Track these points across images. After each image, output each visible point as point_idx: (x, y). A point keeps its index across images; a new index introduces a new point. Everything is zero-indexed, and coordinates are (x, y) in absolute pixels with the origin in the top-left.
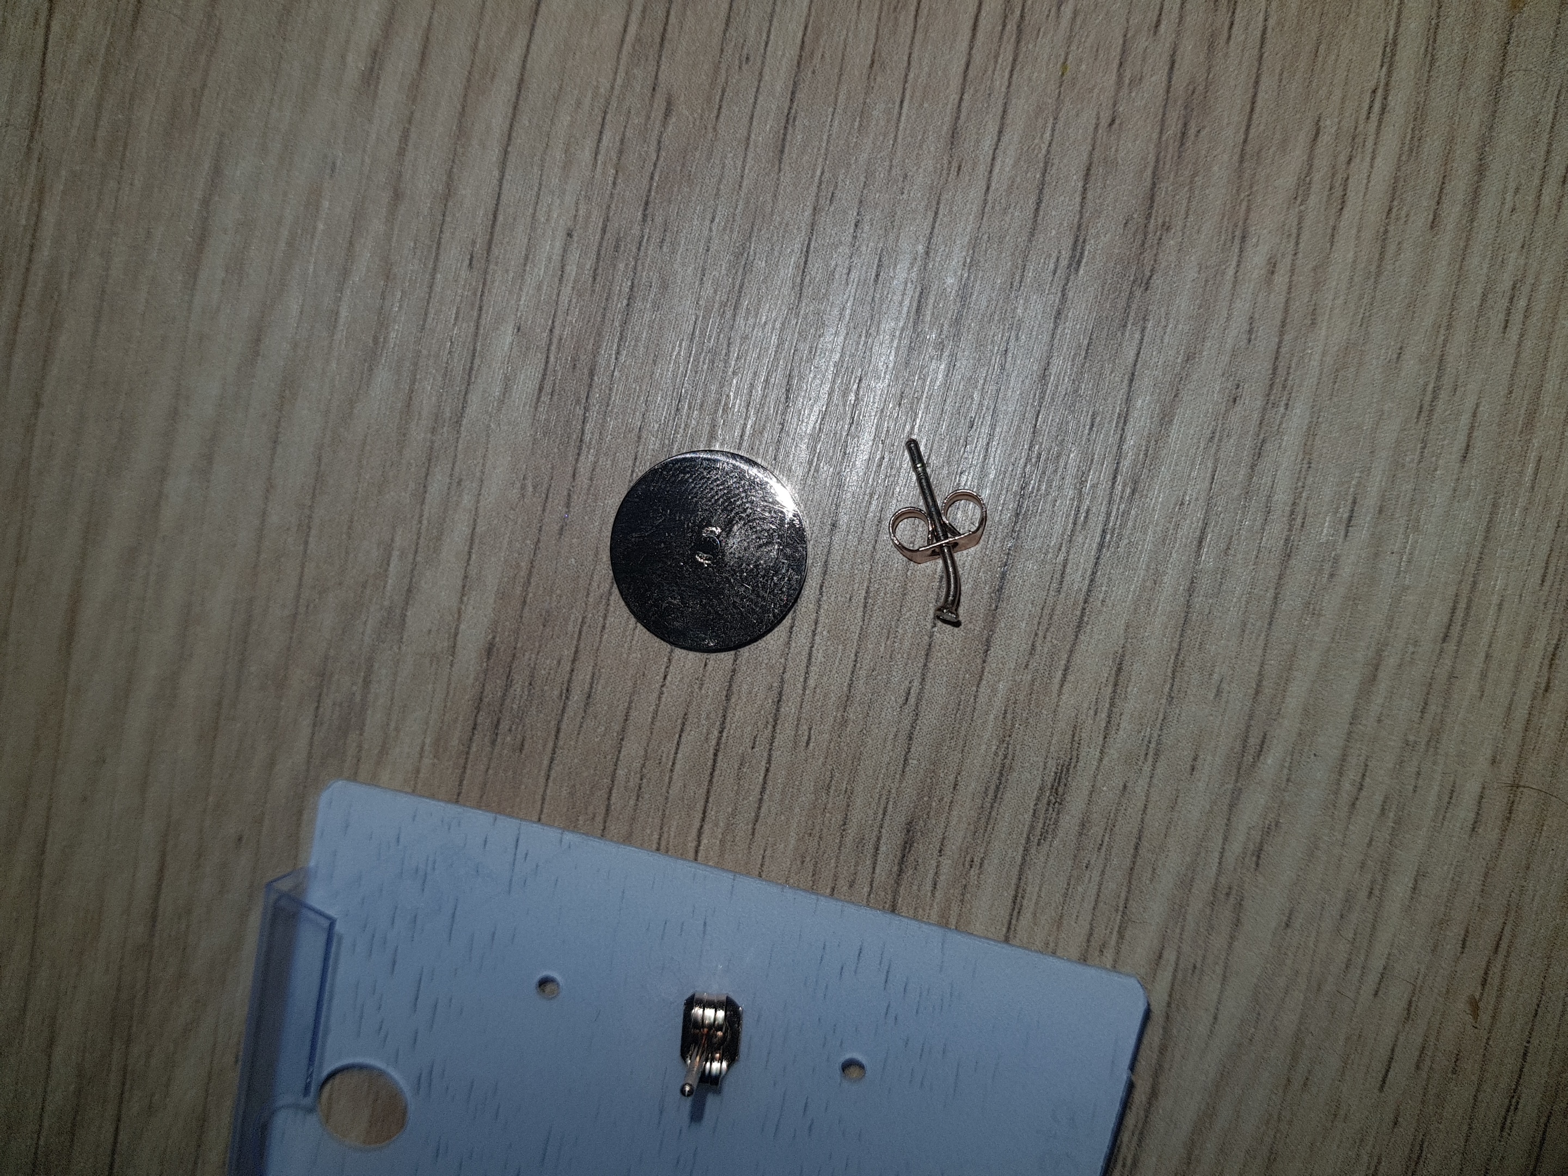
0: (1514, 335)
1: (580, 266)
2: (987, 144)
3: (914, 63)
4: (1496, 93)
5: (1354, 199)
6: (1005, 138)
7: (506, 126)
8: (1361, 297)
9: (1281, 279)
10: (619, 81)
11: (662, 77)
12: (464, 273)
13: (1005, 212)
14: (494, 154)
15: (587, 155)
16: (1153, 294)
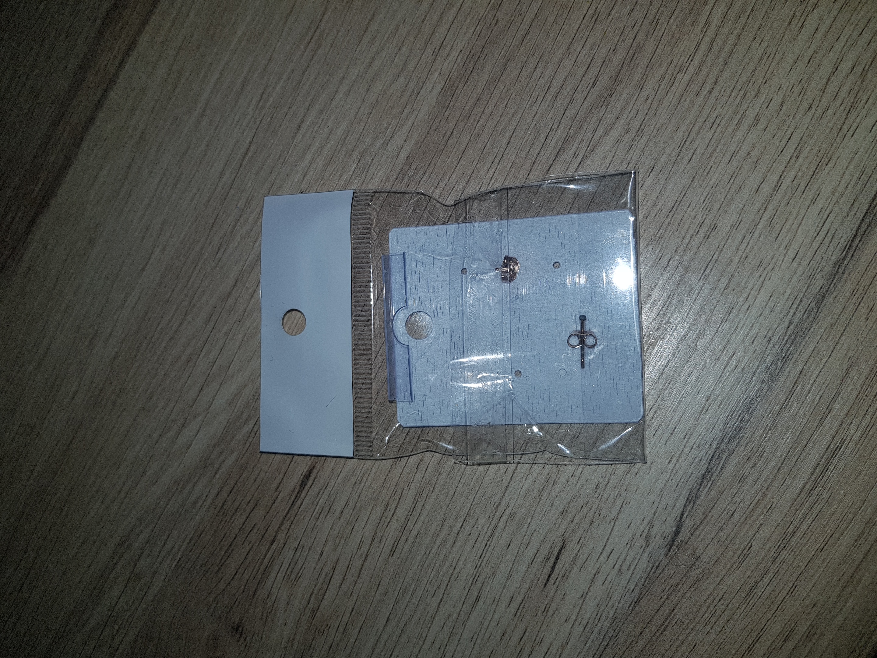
0: (713, 130)
1: (461, 60)
2: (578, 50)
3: (565, 24)
4: (726, 62)
5: (676, 84)
6: (584, 49)
7: (452, 20)
8: (671, 111)
9: (649, 101)
10: (486, 14)
11: (497, 15)
12: (430, 56)
13: (578, 68)
14: (447, 27)
15: (472, 32)
16: (612, 99)
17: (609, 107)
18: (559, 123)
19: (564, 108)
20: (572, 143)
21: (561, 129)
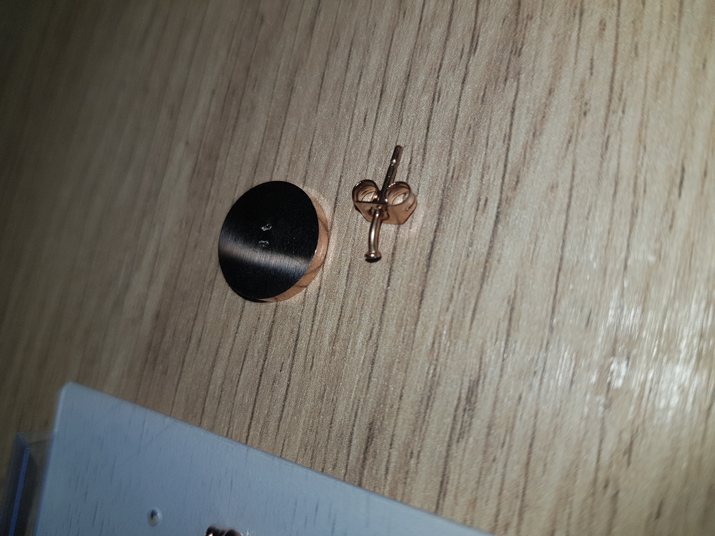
13: (431, 29)
16: (523, 58)
17: (523, 76)
18: (425, 149)
19: (424, 115)
20: (465, 181)
21: (432, 158)
